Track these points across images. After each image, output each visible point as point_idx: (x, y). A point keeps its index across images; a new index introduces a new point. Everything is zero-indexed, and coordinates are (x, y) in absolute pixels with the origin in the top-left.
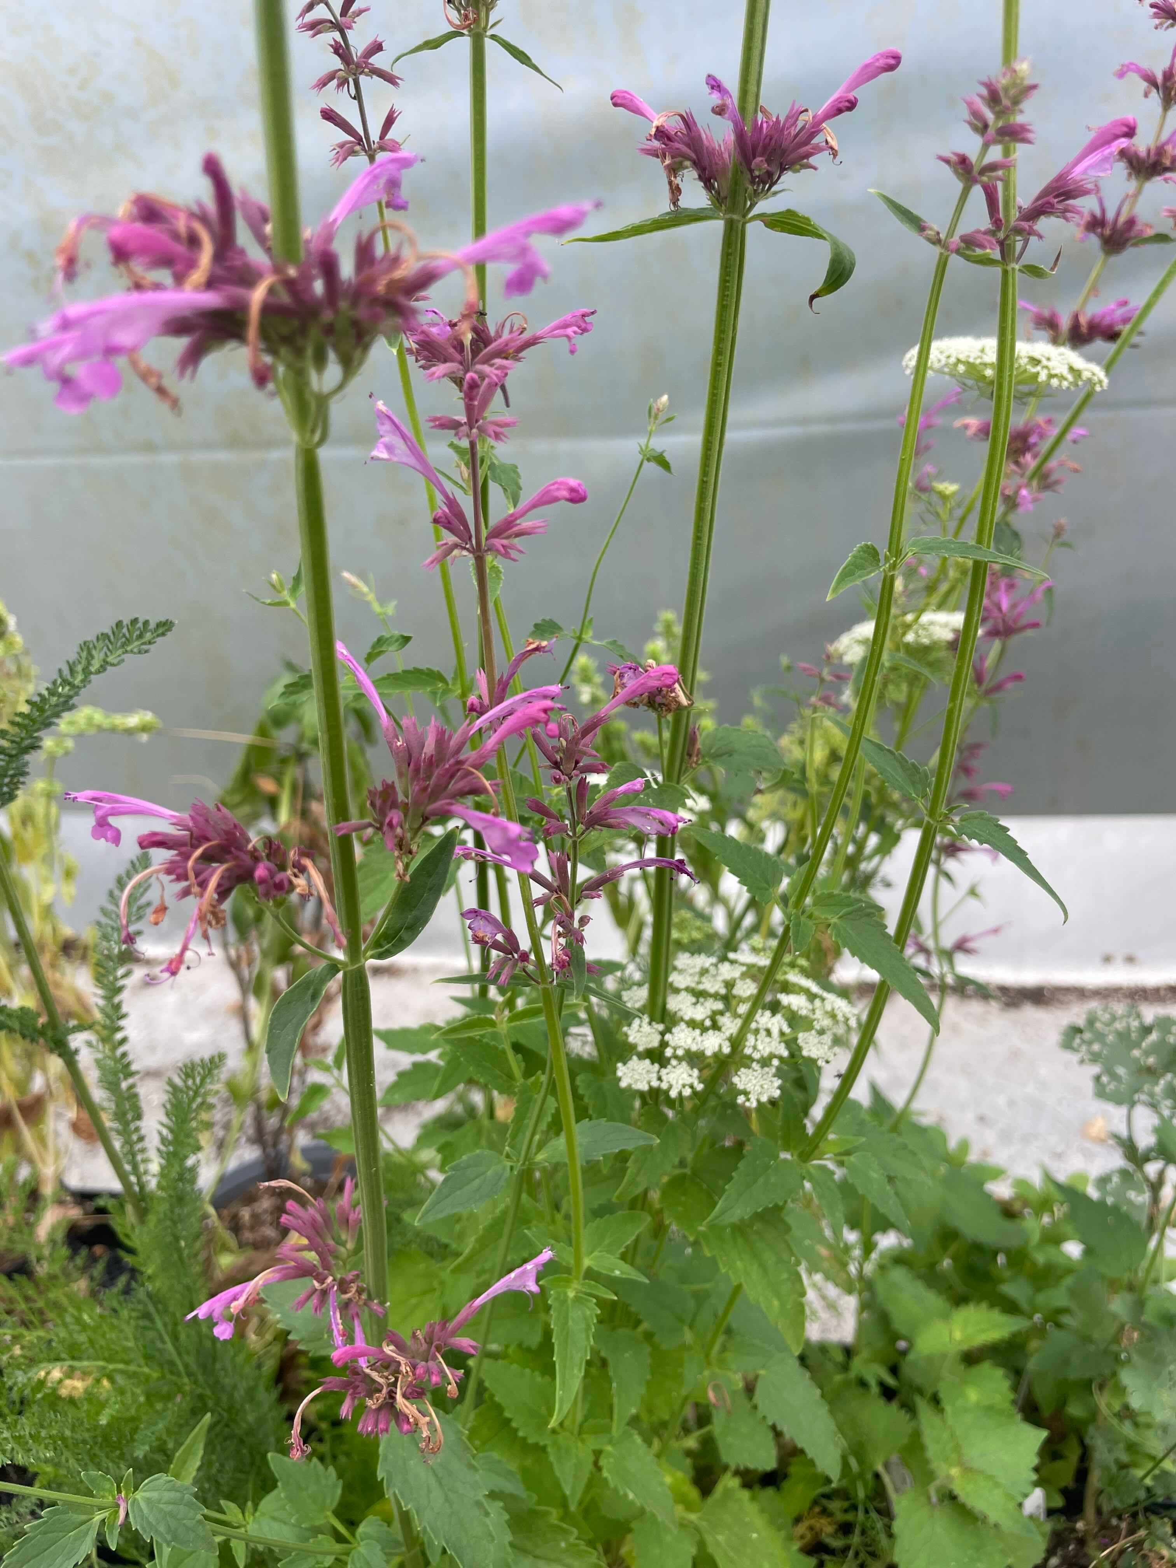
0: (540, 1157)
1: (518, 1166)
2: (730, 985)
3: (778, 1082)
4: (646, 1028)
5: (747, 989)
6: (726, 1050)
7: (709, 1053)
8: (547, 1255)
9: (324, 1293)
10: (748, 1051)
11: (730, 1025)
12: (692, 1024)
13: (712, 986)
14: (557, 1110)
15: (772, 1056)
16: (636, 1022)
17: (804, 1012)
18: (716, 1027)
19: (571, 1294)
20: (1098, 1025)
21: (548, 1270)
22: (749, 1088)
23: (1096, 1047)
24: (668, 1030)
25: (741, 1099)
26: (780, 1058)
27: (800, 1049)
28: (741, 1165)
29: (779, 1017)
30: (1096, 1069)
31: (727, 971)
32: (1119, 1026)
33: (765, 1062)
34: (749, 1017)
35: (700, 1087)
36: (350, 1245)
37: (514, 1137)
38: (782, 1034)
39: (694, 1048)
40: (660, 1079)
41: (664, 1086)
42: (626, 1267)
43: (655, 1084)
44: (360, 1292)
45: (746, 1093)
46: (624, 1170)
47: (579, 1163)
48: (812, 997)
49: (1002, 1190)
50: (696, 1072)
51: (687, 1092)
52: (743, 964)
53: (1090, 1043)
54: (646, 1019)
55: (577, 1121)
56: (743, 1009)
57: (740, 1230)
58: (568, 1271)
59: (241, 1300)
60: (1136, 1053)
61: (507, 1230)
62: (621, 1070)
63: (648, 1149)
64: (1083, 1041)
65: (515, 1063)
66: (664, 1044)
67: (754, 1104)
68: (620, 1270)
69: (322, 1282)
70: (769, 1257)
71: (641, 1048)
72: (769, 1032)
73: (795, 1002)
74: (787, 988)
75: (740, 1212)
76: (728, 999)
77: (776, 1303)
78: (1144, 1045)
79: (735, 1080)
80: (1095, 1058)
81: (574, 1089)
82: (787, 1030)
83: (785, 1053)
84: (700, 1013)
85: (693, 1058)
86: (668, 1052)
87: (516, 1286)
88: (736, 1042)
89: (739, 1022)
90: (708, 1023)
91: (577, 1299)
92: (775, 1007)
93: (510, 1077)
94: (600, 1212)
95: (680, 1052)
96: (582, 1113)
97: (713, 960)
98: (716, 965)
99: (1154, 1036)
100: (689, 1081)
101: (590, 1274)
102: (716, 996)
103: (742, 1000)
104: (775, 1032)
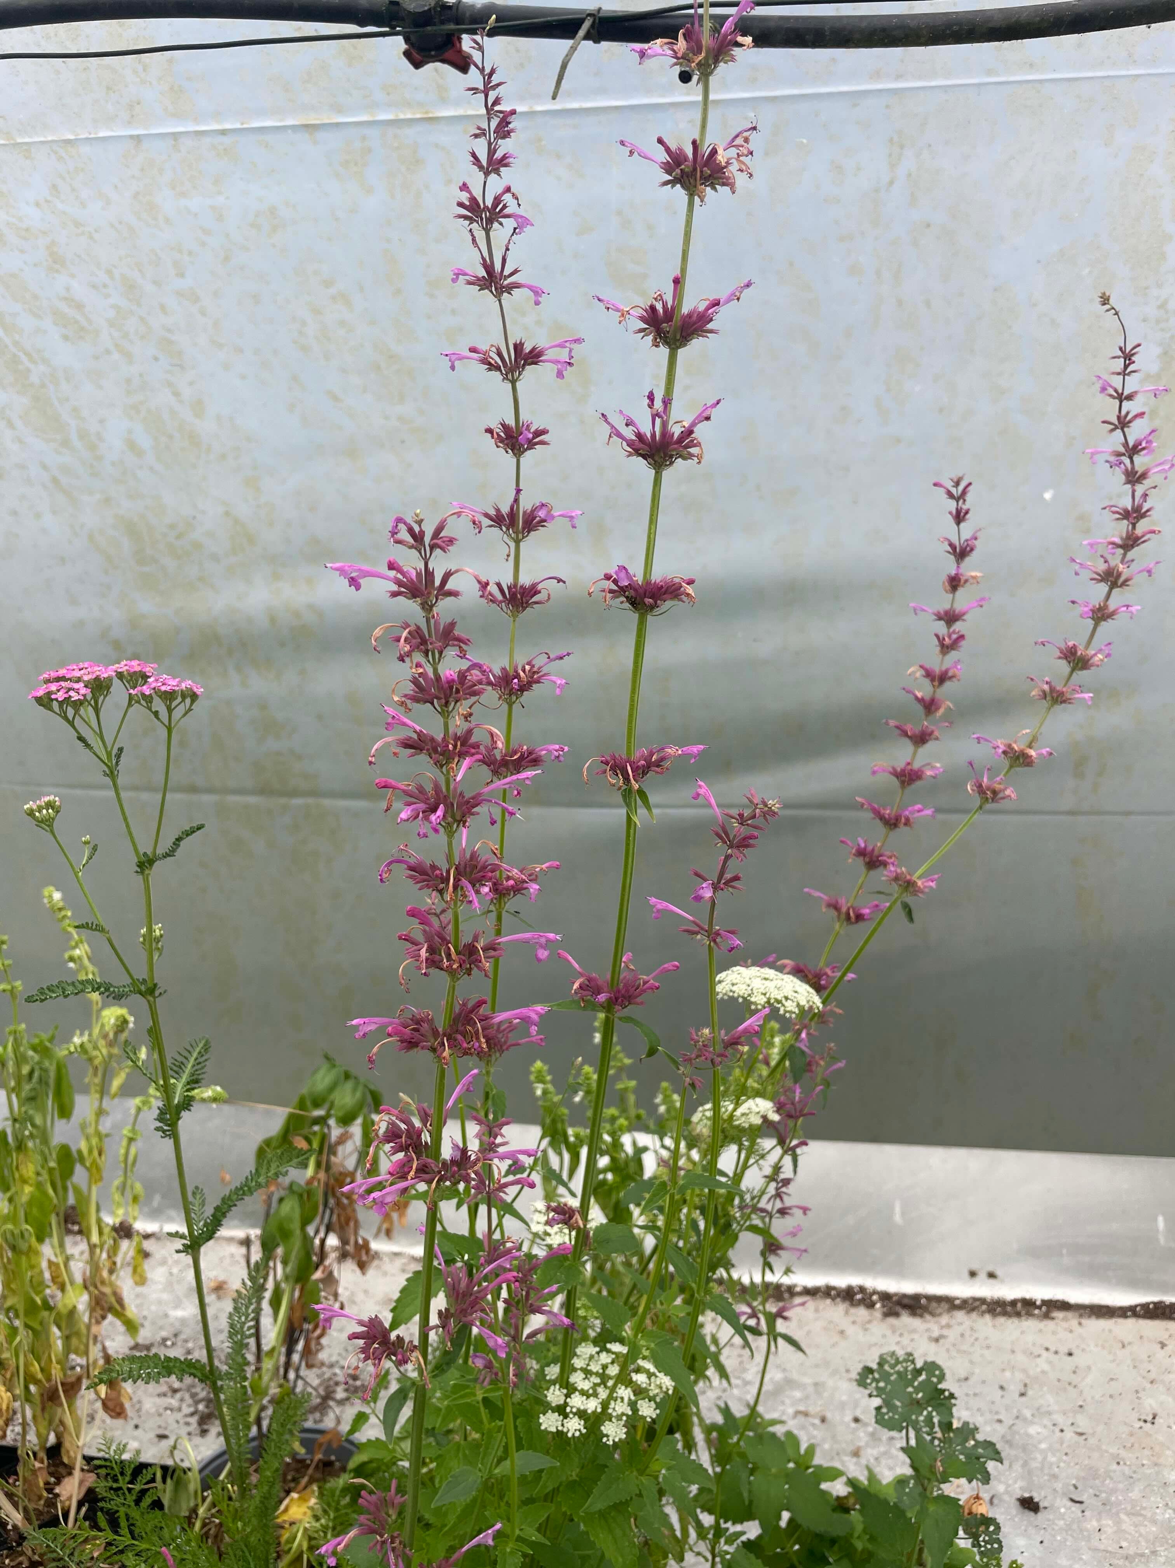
0: (496, 1471)
1: (485, 1477)
2: (605, 1367)
3: (625, 1430)
4: (557, 1392)
5: (614, 1370)
6: (599, 1410)
7: (589, 1411)
8: (498, 1526)
9: (383, 1542)
10: (610, 1411)
11: (603, 1394)
12: (583, 1393)
13: (595, 1367)
14: (506, 1443)
15: (623, 1414)
16: (552, 1388)
17: (644, 1385)
18: (595, 1395)
19: (508, 1550)
20: (887, 1367)
21: (498, 1535)
22: (609, 1433)
23: (882, 1384)
24: (568, 1396)
25: (605, 1440)
26: (627, 1415)
27: (638, 1410)
28: (603, 1477)
29: (629, 1389)
30: (877, 1402)
31: (605, 1358)
32: (899, 1368)
33: (619, 1418)
34: (613, 1389)
35: (584, 1431)
36: (394, 1517)
37: (483, 1459)
38: (630, 1399)
39: (582, 1408)
40: (563, 1425)
41: (565, 1430)
42: (539, 1536)
43: (560, 1428)
44: (400, 1543)
45: (607, 1436)
46: (541, 1477)
47: (517, 1475)
48: (650, 1375)
49: (838, 1488)
50: (582, 1422)
51: (577, 1434)
52: (613, 1353)
53: (878, 1381)
54: (557, 1386)
55: (517, 1451)
56: (610, 1383)
57: (603, 1515)
58: (507, 1536)
59: (343, 1545)
60: (910, 1389)
61: (476, 1510)
62: (542, 1418)
63: (553, 1468)
64: (874, 1379)
65: (484, 1413)
66: (566, 1404)
67: (611, 1443)
68: (535, 1537)
69: (382, 1536)
70: (618, 1532)
71: (553, 1405)
72: (622, 1398)
73: (640, 1379)
74: (638, 1370)
75: (600, 1506)
76: (604, 1377)
77: (620, 1560)
78: (916, 1384)
79: (602, 1428)
80: (880, 1392)
81: (516, 1427)
82: (633, 1398)
83: (630, 1413)
84: (586, 1385)
85: (581, 1414)
86: (568, 1409)
87: (483, 1542)
88: (605, 1405)
89: (608, 1391)
90: (591, 1391)
91: (511, 1552)
92: (629, 1383)
93: (481, 1422)
94: (528, 1502)
95: (574, 1410)
96: (519, 1447)
97: (598, 1349)
98: (598, 1353)
99: (923, 1377)
100: (578, 1427)
101: (519, 1539)
102: (597, 1374)
103: (610, 1378)
104: (626, 1400)
